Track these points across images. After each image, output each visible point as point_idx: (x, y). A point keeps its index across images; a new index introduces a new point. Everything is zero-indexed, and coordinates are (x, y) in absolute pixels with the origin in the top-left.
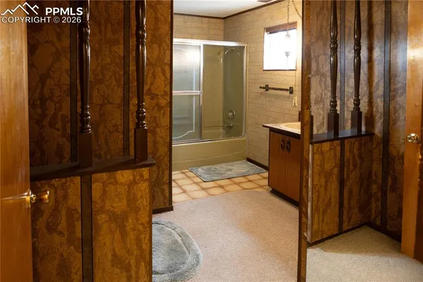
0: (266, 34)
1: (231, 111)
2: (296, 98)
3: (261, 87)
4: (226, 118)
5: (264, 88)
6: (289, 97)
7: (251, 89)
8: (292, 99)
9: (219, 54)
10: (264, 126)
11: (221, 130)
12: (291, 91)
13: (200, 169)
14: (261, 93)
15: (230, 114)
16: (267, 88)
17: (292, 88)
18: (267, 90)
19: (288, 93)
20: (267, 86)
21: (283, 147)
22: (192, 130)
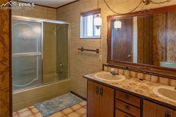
0: (81, 16)
1: (61, 63)
2: (101, 56)
3: (79, 49)
4: (58, 67)
5: (80, 49)
6: (96, 55)
7: (73, 50)
8: (98, 56)
9: (54, 29)
10: (83, 77)
11: (56, 74)
12: (97, 51)
13: (42, 105)
14: (79, 53)
15: (61, 65)
16: (82, 49)
17: (98, 49)
18: (82, 51)
19: (95, 53)
20: (82, 48)
21: (97, 92)
22: (37, 78)
